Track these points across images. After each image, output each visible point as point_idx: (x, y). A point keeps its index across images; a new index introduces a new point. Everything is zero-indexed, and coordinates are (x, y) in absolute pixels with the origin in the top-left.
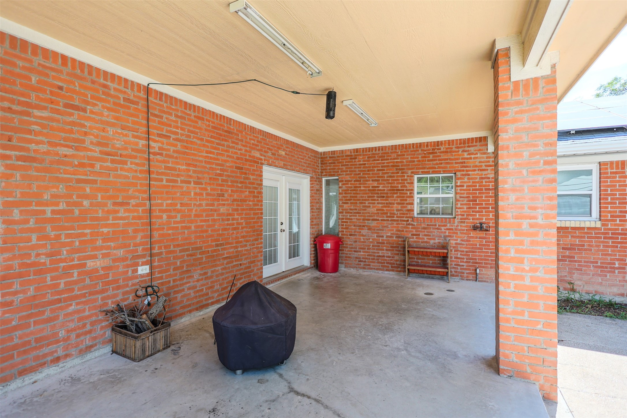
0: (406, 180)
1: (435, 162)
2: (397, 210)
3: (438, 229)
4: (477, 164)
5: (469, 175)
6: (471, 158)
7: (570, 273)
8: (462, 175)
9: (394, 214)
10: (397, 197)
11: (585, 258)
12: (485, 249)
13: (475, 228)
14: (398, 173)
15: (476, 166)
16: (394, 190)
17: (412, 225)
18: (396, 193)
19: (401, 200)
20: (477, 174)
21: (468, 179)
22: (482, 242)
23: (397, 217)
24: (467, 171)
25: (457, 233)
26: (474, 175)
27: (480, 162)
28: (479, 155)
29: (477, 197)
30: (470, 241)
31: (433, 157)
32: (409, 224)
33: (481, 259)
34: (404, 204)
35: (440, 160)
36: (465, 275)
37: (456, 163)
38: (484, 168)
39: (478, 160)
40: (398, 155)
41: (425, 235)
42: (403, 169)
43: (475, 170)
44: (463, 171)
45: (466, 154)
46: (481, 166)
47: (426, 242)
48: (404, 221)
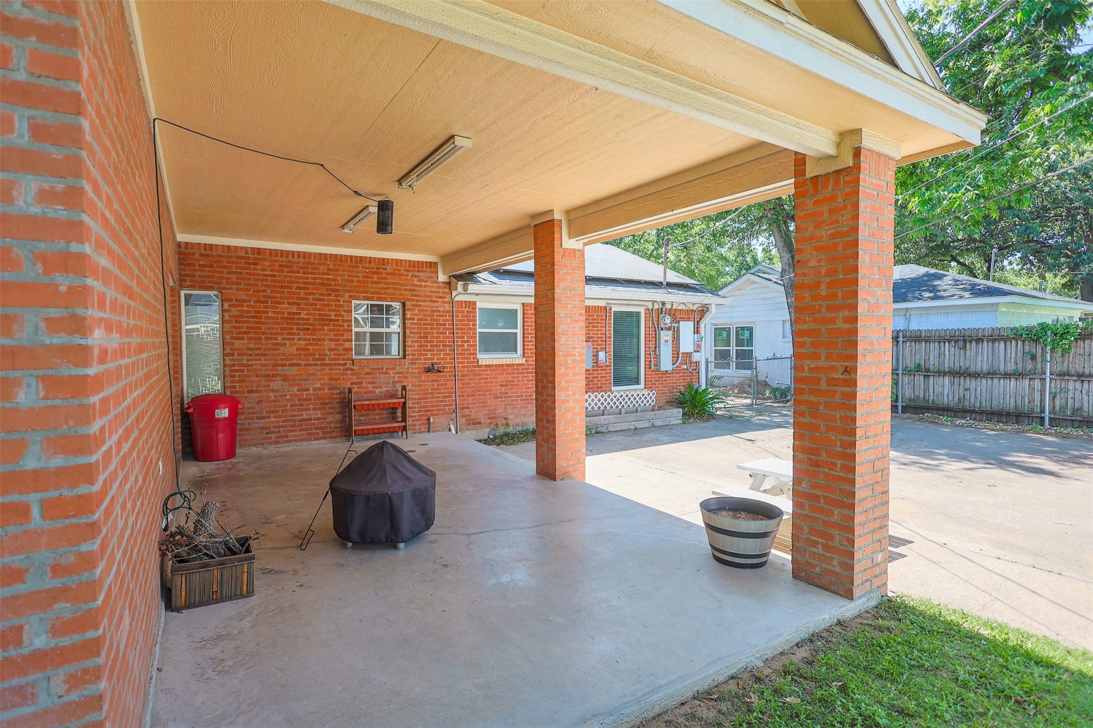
0: (342, 306)
1: (380, 286)
2: (330, 350)
3: (385, 373)
4: (428, 293)
5: (419, 306)
6: (421, 286)
8: (413, 305)
9: (325, 355)
10: (330, 330)
12: (437, 393)
13: (429, 370)
14: (330, 295)
15: (427, 296)
16: (324, 320)
17: (352, 369)
18: (328, 325)
19: (335, 335)
20: (428, 306)
21: (419, 310)
22: (433, 385)
23: (330, 359)
24: (418, 301)
25: (407, 377)
26: (425, 306)
27: (431, 292)
28: (429, 284)
29: (429, 333)
30: (421, 386)
31: (378, 278)
32: (347, 369)
33: (433, 406)
34: (339, 340)
35: (386, 283)
36: (417, 427)
37: (406, 290)
38: (434, 299)
39: (429, 289)
40: (329, 269)
41: (370, 383)
42: (337, 290)
43: (425, 301)
44: (414, 300)
45: (416, 279)
46: (432, 297)
47: (371, 392)
48: (340, 365)
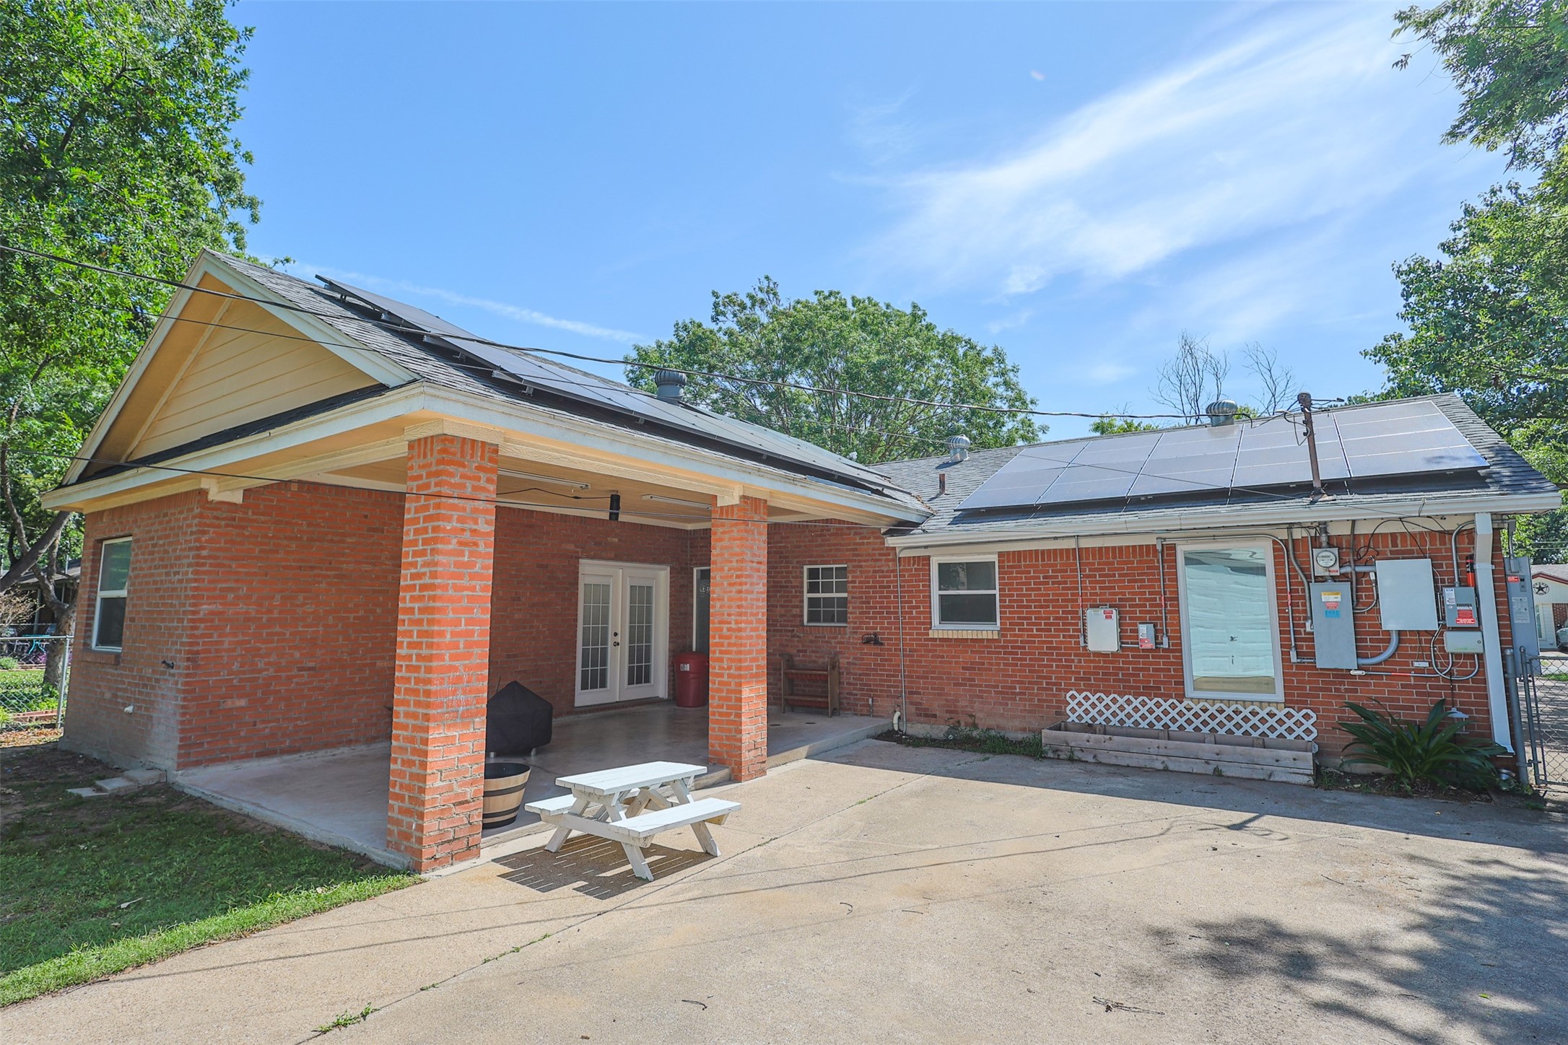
0: (791, 572)
1: (823, 548)
2: (781, 616)
3: (827, 642)
4: (870, 551)
5: (861, 567)
6: (863, 544)
7: (971, 702)
8: (854, 566)
9: (777, 621)
10: (781, 597)
11: (986, 681)
12: (881, 670)
13: (868, 642)
14: (781, 562)
15: (869, 555)
16: (776, 587)
17: (799, 637)
18: (780, 591)
19: (785, 601)
20: (870, 566)
21: (861, 572)
22: (876, 660)
23: (781, 626)
24: (860, 561)
25: (849, 648)
26: (866, 566)
27: (874, 549)
28: (871, 540)
29: (871, 598)
30: (863, 659)
31: (823, 540)
32: (794, 636)
33: (877, 685)
34: (788, 606)
35: (829, 545)
36: (859, 708)
37: (848, 550)
38: (878, 557)
39: (871, 546)
40: (782, 538)
41: (813, 652)
42: (787, 557)
43: (867, 561)
44: (855, 561)
45: (858, 537)
46: (874, 555)
47: (814, 662)
48: (789, 631)
